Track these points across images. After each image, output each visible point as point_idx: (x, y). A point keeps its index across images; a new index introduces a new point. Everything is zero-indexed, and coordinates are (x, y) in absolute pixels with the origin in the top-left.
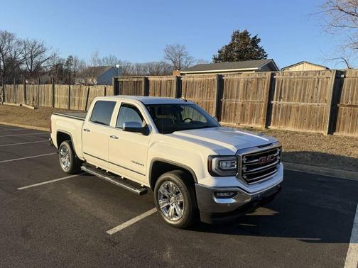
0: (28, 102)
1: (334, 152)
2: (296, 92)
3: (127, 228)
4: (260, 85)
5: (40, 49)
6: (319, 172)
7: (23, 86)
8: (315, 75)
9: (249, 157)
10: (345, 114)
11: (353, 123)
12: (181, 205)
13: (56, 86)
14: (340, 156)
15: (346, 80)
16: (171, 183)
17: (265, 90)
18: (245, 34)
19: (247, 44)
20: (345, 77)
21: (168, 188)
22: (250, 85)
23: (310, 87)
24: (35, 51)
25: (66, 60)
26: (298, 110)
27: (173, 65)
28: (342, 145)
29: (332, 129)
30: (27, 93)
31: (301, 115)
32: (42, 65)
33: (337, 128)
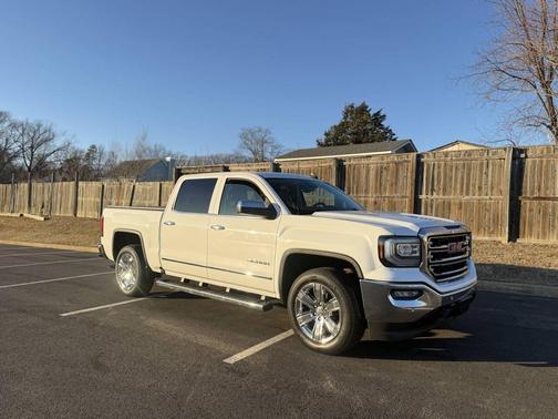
0: (33, 210)
1: (524, 263)
2: (456, 180)
3: (253, 356)
4: (400, 173)
5: (47, 134)
6: (508, 290)
7: (26, 185)
8: (482, 155)
9: (436, 241)
10: (531, 210)
11: (544, 223)
12: (335, 317)
13: (80, 183)
14: (534, 268)
15: (529, 162)
16: (318, 285)
17: (409, 180)
18: (363, 109)
19: (366, 123)
20: (526, 157)
21: (311, 293)
22: (385, 173)
23: (475, 173)
24: (38, 137)
25: (87, 151)
26: (460, 208)
27: (253, 156)
28: (534, 254)
29: (514, 234)
30: (33, 196)
31: (466, 214)
32: (48, 160)
33: (521, 232)
